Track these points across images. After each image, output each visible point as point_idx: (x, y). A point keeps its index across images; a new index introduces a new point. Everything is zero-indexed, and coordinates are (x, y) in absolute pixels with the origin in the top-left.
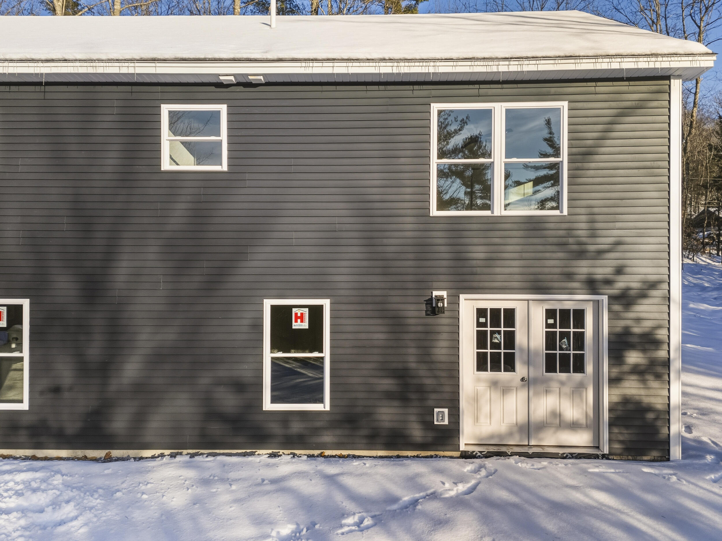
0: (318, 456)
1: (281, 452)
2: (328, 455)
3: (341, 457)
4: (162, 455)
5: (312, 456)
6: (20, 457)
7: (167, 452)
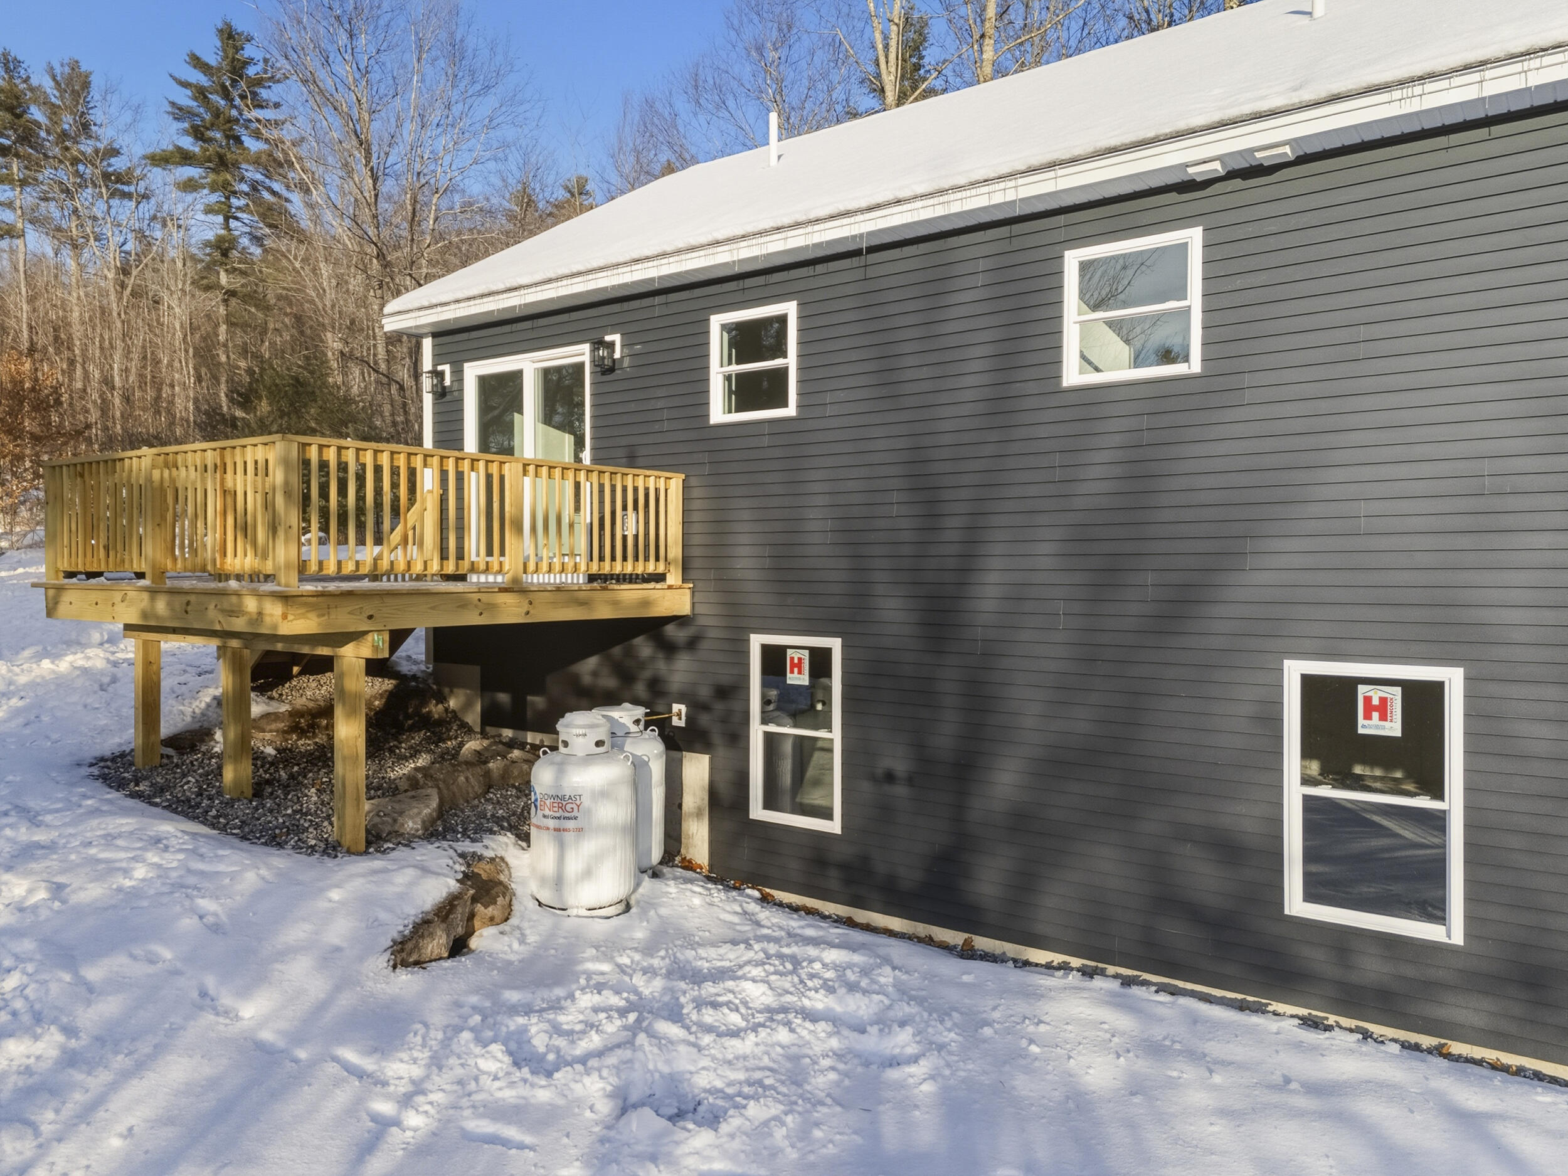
0: (1429, 1051)
1: (1332, 1019)
2: (1460, 1056)
3: (1496, 1067)
4: (1065, 967)
5: (1417, 1047)
6: (829, 917)
7: (1076, 962)
